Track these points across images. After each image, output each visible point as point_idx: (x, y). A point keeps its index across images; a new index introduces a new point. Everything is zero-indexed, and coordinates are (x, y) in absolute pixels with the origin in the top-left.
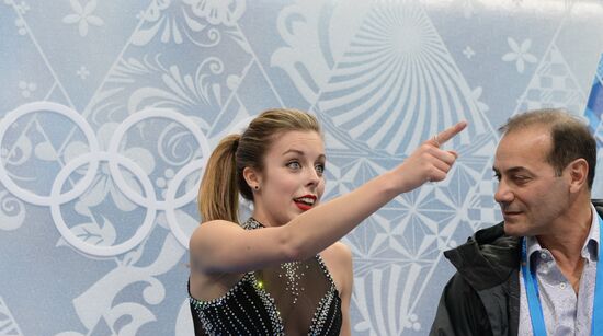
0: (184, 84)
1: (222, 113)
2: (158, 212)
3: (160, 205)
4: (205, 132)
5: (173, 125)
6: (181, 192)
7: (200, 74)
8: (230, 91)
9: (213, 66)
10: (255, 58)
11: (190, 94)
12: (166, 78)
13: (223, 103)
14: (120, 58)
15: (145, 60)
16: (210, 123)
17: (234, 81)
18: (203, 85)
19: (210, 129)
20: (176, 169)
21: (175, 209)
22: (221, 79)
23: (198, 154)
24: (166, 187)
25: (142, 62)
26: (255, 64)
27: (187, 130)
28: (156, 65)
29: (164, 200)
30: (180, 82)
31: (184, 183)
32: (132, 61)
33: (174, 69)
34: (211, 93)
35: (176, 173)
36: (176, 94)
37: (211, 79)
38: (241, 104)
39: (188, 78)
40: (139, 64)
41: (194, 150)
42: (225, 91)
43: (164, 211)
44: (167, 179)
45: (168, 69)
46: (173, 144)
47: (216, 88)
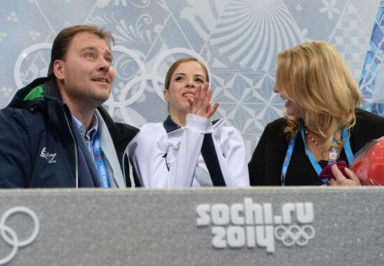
0: (129, 30)
1: (152, 48)
2: (115, 108)
3: (117, 104)
4: (142, 59)
5: (123, 56)
6: (129, 96)
7: (138, 24)
8: (157, 35)
9: (145, 19)
10: (171, 14)
11: (133, 37)
12: (118, 27)
13: (153, 41)
14: (90, 16)
15: (105, 16)
16: (145, 54)
17: (158, 28)
18: (140, 31)
19: (145, 58)
20: (125, 83)
21: (126, 107)
22: (151, 27)
23: (138, 73)
24: (120, 94)
25: (103, 18)
26: (171, 17)
27: (132, 58)
28: (111, 20)
29: (119, 101)
30: (126, 29)
31: (130, 91)
32: (97, 17)
33: (123, 22)
34: (145, 35)
35: (125, 84)
36: (124, 37)
37: (145, 27)
38: (163, 42)
39: (131, 27)
40: (101, 19)
41: (136, 71)
42: (154, 34)
43: (119, 108)
44: (120, 89)
45: (119, 22)
46: (123, 67)
47: (148, 33)
